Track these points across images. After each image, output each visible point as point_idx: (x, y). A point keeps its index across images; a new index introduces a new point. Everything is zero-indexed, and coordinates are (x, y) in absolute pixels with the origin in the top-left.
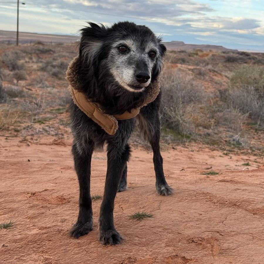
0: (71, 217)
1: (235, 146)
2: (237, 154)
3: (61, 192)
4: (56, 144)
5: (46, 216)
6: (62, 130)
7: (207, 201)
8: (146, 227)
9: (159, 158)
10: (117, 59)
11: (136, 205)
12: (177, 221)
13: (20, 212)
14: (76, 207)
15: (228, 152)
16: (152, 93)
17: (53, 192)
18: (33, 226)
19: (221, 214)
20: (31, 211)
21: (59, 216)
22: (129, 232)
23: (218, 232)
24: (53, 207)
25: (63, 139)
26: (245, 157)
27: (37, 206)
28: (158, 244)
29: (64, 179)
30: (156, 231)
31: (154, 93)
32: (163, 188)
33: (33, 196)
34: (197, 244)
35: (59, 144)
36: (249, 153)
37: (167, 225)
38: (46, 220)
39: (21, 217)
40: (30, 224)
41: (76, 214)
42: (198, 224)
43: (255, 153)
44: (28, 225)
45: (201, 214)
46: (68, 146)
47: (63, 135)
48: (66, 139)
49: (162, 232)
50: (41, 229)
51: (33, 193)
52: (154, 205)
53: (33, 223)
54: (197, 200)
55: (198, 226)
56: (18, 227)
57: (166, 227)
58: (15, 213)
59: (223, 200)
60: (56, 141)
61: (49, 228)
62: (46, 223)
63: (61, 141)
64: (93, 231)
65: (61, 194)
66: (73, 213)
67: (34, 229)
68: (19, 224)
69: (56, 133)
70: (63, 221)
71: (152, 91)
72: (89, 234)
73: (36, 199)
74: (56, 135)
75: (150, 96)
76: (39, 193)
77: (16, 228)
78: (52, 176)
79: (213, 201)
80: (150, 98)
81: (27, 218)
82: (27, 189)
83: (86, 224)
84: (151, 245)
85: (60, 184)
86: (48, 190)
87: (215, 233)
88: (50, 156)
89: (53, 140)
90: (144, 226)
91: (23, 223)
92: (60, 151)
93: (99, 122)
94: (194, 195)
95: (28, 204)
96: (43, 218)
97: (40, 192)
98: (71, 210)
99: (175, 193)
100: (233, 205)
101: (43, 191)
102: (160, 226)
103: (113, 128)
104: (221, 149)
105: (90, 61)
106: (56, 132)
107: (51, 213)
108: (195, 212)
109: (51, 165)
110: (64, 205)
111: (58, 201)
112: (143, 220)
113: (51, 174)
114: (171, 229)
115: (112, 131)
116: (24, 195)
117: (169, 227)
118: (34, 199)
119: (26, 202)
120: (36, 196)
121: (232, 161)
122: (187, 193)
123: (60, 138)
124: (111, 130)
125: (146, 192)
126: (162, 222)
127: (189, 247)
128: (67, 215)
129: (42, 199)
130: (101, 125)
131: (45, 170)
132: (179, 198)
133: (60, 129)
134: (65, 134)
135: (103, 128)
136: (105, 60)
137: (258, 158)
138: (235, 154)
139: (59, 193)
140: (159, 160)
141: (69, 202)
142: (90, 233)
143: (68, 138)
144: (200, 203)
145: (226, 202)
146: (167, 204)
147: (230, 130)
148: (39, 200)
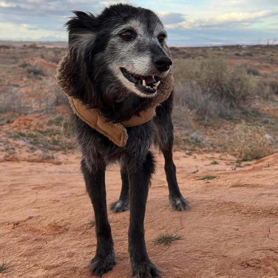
0: (78, 249)
1: (196, 145)
2: (199, 153)
3: (50, 219)
4: (8, 161)
5: (45, 251)
6: (12, 144)
7: (235, 213)
8: (179, 253)
9: (172, 166)
10: (120, 49)
11: (153, 226)
12: (213, 240)
13: (10, 249)
14: (78, 235)
15: (191, 152)
16: (163, 89)
17: (41, 219)
18: (35, 266)
19: (261, 226)
20: (23, 246)
21: (62, 249)
22: (163, 262)
23: (271, 250)
24: (49, 238)
25: (15, 154)
26: (209, 155)
27: (29, 239)
28: (206, 273)
29: (45, 202)
30: (195, 256)
31: (166, 89)
32: (178, 202)
33: (17, 227)
34: (255, 268)
35: (11, 161)
36: (211, 151)
37: (203, 247)
38: (49, 257)
39: (14, 255)
40: (29, 264)
41: (83, 244)
42: (241, 242)
43: (217, 150)
44: (27, 266)
45: (237, 230)
46: (22, 162)
47: (14, 149)
48: (18, 153)
49: (202, 257)
50: (47, 269)
51: (16, 223)
52: (175, 224)
53: (33, 262)
54: (222, 212)
55: (241, 244)
56: (16, 268)
57: (204, 250)
58: (4, 251)
59: (254, 209)
60: (8, 157)
61: (58, 266)
62: (50, 260)
63: (13, 156)
64: (117, 265)
65: (52, 221)
66: (79, 244)
67: (37, 269)
68: (15, 265)
69: (7, 148)
70: (71, 255)
71: (163, 86)
72: (114, 270)
73: (22, 230)
74: (7, 149)
75: (162, 93)
76: (24, 223)
77: (14, 271)
78: (26, 200)
79: (242, 211)
80: (161, 96)
81: (22, 256)
82: (3, 218)
83: (107, 258)
84: (198, 275)
85: (44, 208)
86: (32, 217)
87: (268, 251)
88: (6, 175)
89: (3, 156)
90: (177, 252)
91: (19, 262)
92: (15, 168)
93: (106, 133)
94: (216, 207)
95: (15, 237)
96: (42, 254)
97: (25, 221)
98: (73, 240)
99: (192, 207)
100: (269, 214)
101: (28, 219)
102: (196, 249)
103: (122, 138)
104: (183, 149)
105: (80, 57)
106: (5, 147)
107: (50, 246)
108: (229, 228)
109: (17, 186)
110: (63, 235)
111: (52, 230)
112: (170, 244)
113: (24, 197)
114: (212, 252)
115: (122, 142)
116: (4, 226)
117: (207, 249)
118: (20, 231)
119: (11, 235)
120: (21, 226)
121: (197, 160)
122: (205, 205)
123: (11, 153)
124: (120, 141)
125: (156, 208)
126: (196, 244)
127: (247, 274)
128: (72, 247)
129: (30, 230)
130: (108, 137)
131: (14, 193)
132: (199, 212)
133: (9, 143)
134: (16, 148)
135: (110, 139)
136: (101, 54)
137: (222, 155)
138: (197, 153)
139: (48, 219)
140: (172, 169)
141: (67, 230)
142: (115, 268)
143: (21, 152)
144: (228, 215)
145: (259, 211)
146: (190, 221)
147: (181, 128)
148: (27, 231)
